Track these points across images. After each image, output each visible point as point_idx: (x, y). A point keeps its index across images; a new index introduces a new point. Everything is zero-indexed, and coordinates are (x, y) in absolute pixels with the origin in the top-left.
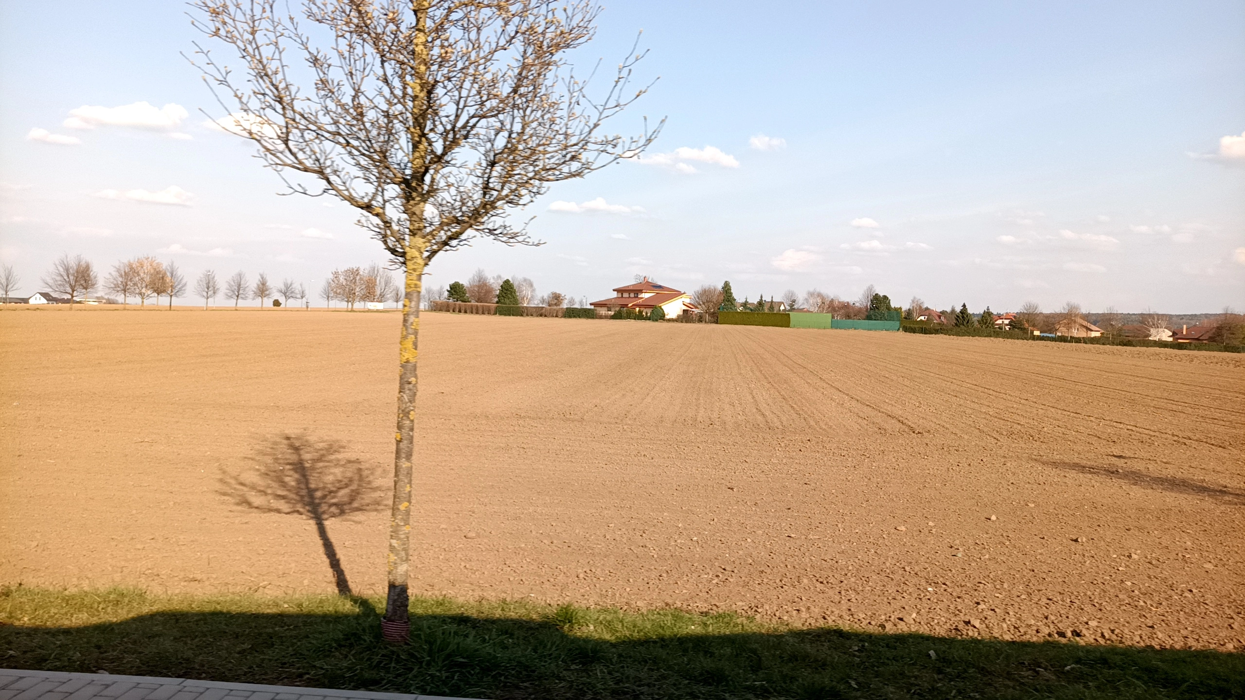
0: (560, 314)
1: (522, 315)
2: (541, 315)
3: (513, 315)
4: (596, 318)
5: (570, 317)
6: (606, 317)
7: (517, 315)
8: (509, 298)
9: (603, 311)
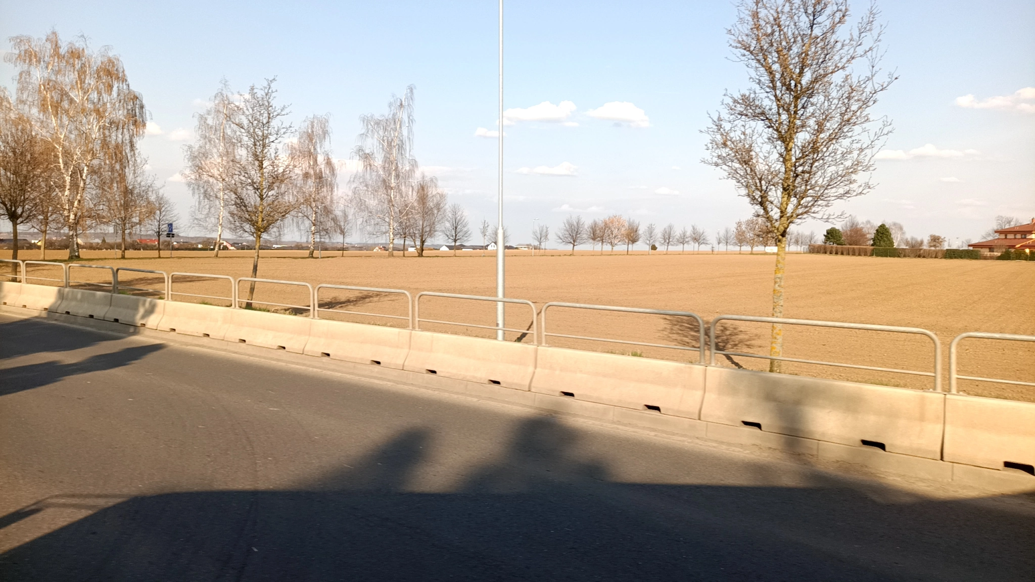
0: (940, 255)
1: (899, 256)
2: (919, 256)
3: (890, 256)
4: (980, 259)
5: (951, 258)
6: (992, 258)
7: (894, 256)
8: (884, 241)
9: (986, 252)
